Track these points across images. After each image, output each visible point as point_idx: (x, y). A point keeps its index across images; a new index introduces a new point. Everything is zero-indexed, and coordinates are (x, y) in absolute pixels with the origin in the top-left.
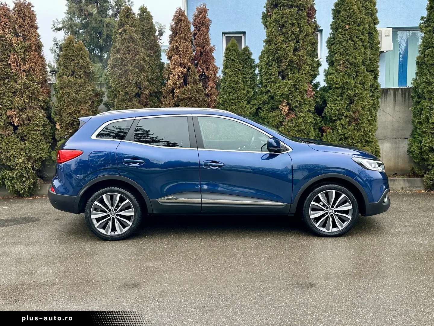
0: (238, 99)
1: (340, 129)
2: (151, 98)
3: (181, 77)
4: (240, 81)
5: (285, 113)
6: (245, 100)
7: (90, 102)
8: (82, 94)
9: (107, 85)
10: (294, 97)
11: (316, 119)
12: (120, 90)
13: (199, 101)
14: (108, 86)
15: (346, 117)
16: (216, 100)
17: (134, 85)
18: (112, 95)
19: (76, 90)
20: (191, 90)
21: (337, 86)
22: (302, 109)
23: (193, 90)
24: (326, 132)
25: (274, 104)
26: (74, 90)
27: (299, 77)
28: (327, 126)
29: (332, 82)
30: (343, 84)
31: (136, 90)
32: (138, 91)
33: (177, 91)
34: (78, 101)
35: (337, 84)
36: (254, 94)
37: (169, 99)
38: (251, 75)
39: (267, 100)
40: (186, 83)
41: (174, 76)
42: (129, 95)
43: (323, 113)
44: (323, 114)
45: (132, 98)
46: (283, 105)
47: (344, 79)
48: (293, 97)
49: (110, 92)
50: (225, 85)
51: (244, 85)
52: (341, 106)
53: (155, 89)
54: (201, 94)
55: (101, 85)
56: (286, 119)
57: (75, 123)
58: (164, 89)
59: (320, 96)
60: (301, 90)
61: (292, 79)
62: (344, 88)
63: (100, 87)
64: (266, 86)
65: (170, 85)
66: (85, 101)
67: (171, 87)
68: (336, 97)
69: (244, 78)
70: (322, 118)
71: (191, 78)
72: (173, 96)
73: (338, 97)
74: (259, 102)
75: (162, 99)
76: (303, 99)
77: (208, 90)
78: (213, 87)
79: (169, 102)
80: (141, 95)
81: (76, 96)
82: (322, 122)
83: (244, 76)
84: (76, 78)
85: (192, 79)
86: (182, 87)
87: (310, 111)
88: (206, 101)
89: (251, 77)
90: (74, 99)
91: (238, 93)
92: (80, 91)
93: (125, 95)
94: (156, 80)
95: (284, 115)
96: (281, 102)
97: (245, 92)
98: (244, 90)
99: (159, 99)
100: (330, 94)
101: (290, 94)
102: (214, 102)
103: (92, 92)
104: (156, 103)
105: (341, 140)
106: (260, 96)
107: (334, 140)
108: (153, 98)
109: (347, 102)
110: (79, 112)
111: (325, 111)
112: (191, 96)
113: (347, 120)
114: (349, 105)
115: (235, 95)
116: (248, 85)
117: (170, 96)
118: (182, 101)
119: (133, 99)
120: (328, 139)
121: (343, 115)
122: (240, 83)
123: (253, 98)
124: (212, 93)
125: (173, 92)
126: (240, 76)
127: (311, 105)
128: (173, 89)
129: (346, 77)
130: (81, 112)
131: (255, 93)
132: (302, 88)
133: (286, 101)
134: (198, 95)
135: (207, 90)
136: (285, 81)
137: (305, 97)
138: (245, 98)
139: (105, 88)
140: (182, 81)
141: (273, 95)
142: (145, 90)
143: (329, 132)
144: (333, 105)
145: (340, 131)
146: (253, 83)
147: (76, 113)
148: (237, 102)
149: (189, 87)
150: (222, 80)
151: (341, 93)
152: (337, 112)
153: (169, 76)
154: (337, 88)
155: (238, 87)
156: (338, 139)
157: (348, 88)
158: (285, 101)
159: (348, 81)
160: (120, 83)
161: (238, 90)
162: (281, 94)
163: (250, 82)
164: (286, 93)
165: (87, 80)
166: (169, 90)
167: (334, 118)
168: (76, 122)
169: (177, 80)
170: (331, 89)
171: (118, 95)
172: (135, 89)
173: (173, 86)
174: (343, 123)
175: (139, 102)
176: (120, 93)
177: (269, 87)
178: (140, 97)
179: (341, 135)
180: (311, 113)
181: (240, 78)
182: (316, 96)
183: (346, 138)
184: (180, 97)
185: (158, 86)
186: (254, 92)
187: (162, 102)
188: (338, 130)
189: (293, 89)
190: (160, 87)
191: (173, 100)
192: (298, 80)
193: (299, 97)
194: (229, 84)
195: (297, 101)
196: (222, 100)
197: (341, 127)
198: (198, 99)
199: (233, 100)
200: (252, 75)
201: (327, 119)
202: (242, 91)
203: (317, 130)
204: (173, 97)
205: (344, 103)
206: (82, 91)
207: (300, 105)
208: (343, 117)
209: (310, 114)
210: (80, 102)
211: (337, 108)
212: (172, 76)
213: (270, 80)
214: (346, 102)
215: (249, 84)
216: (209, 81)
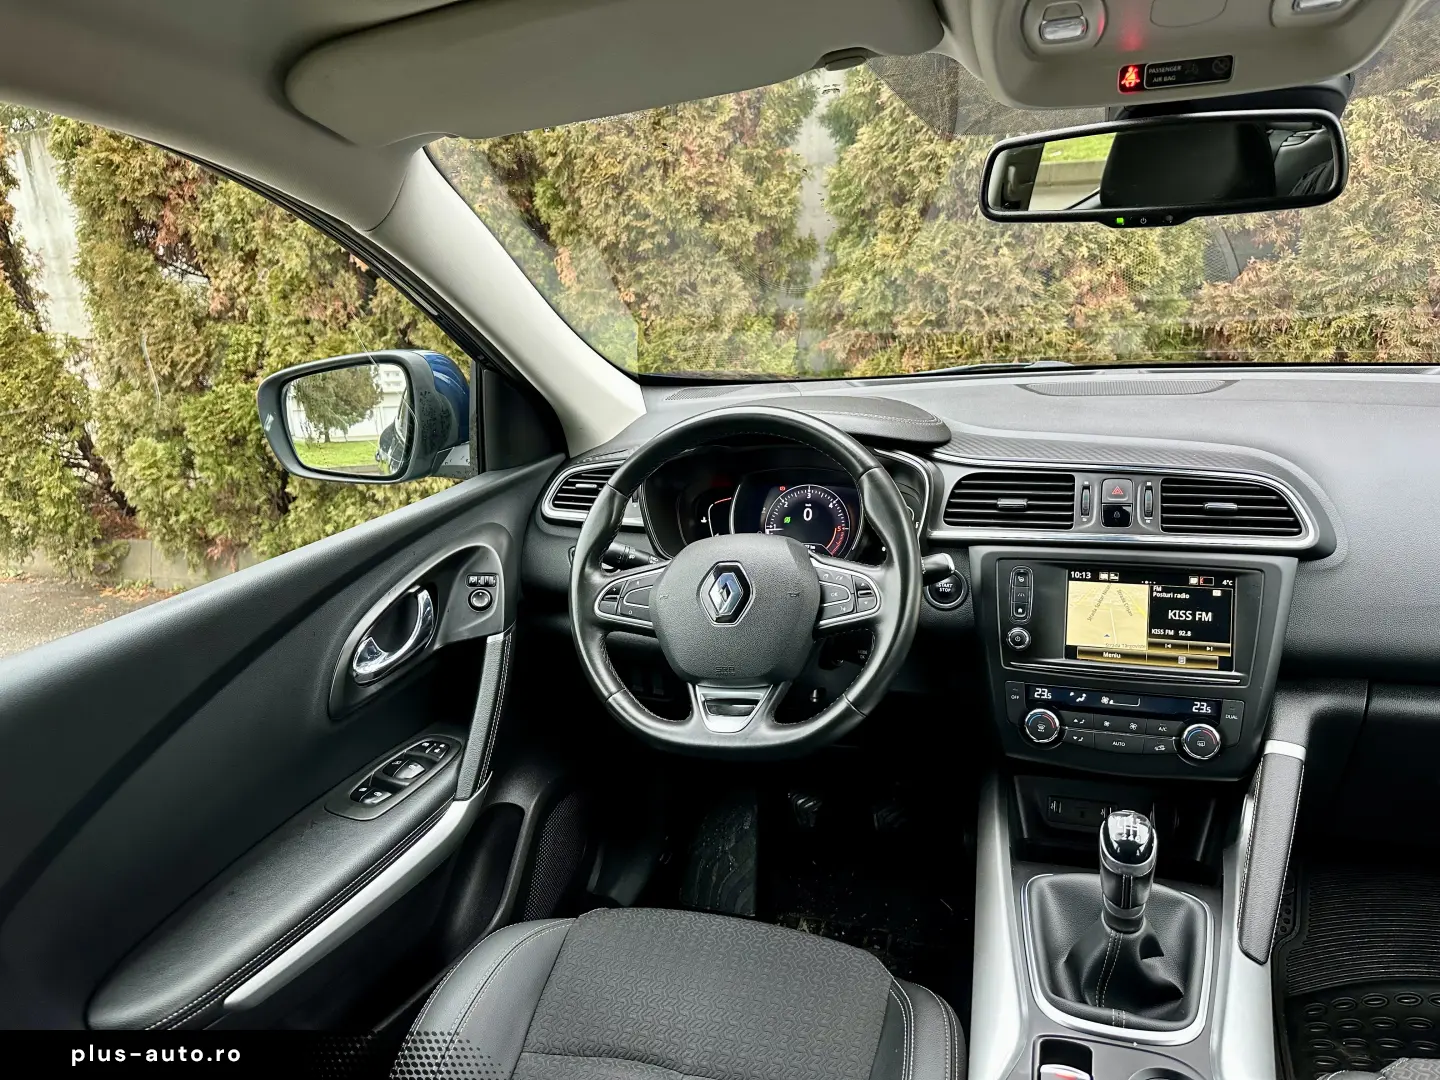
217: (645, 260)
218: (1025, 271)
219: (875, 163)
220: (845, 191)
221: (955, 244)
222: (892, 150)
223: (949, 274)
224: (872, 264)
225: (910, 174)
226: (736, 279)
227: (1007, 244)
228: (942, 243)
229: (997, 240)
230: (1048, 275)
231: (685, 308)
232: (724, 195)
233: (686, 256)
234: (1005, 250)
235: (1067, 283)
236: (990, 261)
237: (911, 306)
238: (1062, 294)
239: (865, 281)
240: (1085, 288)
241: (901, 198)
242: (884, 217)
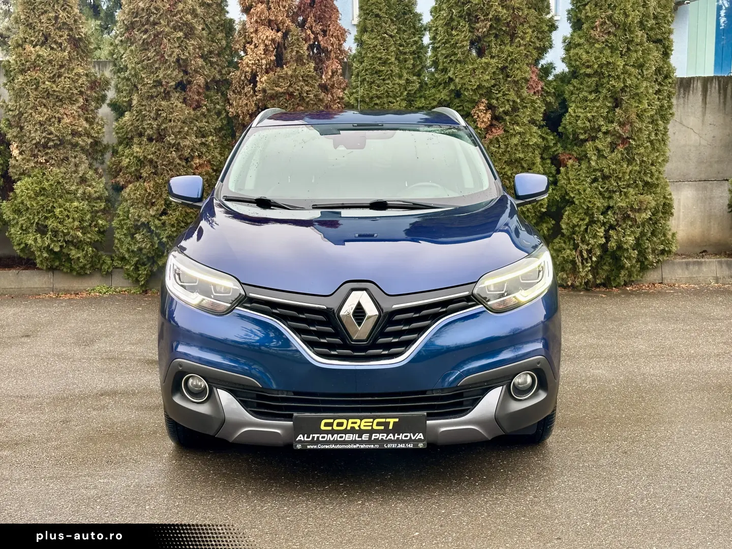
0: (388, 96)
1: (594, 158)
2: (208, 93)
3: (272, 49)
4: (393, 59)
5: (483, 126)
6: (402, 98)
7: (81, 100)
8: (64, 83)
9: (115, 65)
10: (501, 93)
11: (547, 139)
12: (143, 76)
13: (308, 100)
14: (118, 68)
15: (605, 133)
16: (342, 98)
17: (173, 64)
18: (128, 86)
19: (52, 75)
20: (292, 76)
21: (589, 71)
22: (517, 117)
23: (297, 77)
24: (565, 166)
25: (461, 108)
26: (48, 75)
27: (512, 53)
28: (568, 152)
29: (578, 63)
30: (601, 66)
31: (178, 75)
32: (182, 77)
33: (263, 80)
34: (57, 96)
35: (588, 67)
36: (421, 87)
37: (246, 96)
38: (414, 47)
39: (448, 99)
40: (280, 61)
41: (256, 46)
42: (162, 86)
43: (560, 125)
44: (560, 129)
45: (169, 92)
46: (479, 110)
47: (602, 56)
48: (499, 92)
49: (123, 79)
50: (361, 68)
51: (401, 68)
52: (596, 112)
53: (217, 75)
54: (312, 86)
55: (101, 64)
56: (485, 137)
57: (51, 144)
58: (235, 75)
59: (553, 90)
60: (516, 79)
61: (498, 56)
62: (603, 74)
63: (99, 69)
64: (445, 70)
65: (248, 66)
66: (70, 98)
67: (250, 71)
68: (586, 94)
69: (401, 52)
70: (557, 137)
71: (292, 51)
72: (253, 89)
73: (590, 93)
74: (430, 104)
75: (230, 94)
76: (519, 97)
77: (326, 76)
78: (337, 72)
79: (245, 102)
80: (188, 86)
81: (52, 88)
82: (559, 145)
83: (401, 48)
84: (52, 48)
85: (294, 53)
86: (273, 71)
87: (533, 122)
88: (321, 100)
89: (414, 52)
90: (49, 93)
91: (388, 84)
92: (60, 76)
93: (155, 86)
94: (219, 55)
95: (481, 130)
96: (475, 103)
97: (402, 82)
98: (400, 77)
99: (224, 95)
100: (574, 87)
101: (493, 86)
102: (339, 103)
103: (84, 78)
104: (218, 103)
105: (595, 180)
106: (433, 90)
107: (582, 181)
108: (212, 93)
109: (609, 105)
110: (59, 122)
111: (564, 122)
112: (291, 90)
113: (609, 140)
114: (612, 110)
115: (382, 88)
116: (408, 68)
117: (248, 89)
118: (274, 99)
119: (171, 94)
120: (569, 179)
121: (600, 130)
122: (391, 63)
123: (418, 95)
124: (334, 85)
125: (253, 80)
126: (392, 48)
127: (535, 110)
128: (254, 75)
129: (608, 52)
130: (62, 121)
131: (423, 85)
132: (519, 75)
133: (487, 102)
134: (306, 88)
135: (323, 77)
136: (484, 60)
137: (525, 93)
138: (402, 94)
139: (111, 71)
140: (273, 58)
141: (460, 88)
142: (196, 77)
143: (572, 165)
144: (580, 110)
145: (593, 163)
146: (418, 63)
147: (53, 122)
148: (386, 102)
149: (287, 70)
150: (355, 56)
151: (597, 85)
152: (588, 124)
153: (245, 47)
154: (589, 76)
155: (387, 71)
156: (589, 180)
157: (609, 75)
158: (484, 100)
159: (611, 60)
160: (143, 61)
161: (389, 78)
162: (476, 87)
163: (412, 62)
164: (486, 84)
165: (75, 53)
166: (245, 77)
167: (582, 137)
168: (53, 140)
169: (263, 56)
170: (576, 78)
171: (139, 87)
172: (175, 73)
173: (254, 67)
174: (600, 146)
175: (185, 101)
176: (143, 81)
177: (451, 72)
178: (185, 91)
179: (595, 170)
180: (536, 126)
181: (393, 54)
182: (547, 92)
183: (605, 178)
184: (268, 92)
185: (223, 68)
186: (420, 83)
187: (231, 101)
188: (589, 160)
189: (501, 76)
190: (226, 69)
191: (255, 98)
192: (509, 58)
193: (512, 93)
194: (370, 64)
195: (508, 101)
196: (356, 99)
197: (595, 154)
198: (305, 95)
199: (379, 97)
200: (417, 48)
201: (568, 138)
202: (397, 81)
203: (549, 161)
204: (255, 92)
205: (601, 106)
206: (65, 78)
207: (515, 109)
208: (600, 135)
209: (535, 129)
210: (61, 100)
211: (589, 115)
212: (252, 46)
213: (452, 58)
214: (607, 103)
215: (411, 66)
216: (328, 58)
217: (50, 148)
218: (180, 159)
219: (132, 124)
220: (121, 131)
221: (159, 150)
222: (137, 121)
223: (157, 158)
224: (132, 154)
225: (144, 128)
226: (84, 157)
227: (174, 151)
228: (155, 149)
229: (171, 149)
230: (187, 160)
231: (64, 164)
232: (80, 129)
233: (65, 148)
234: (174, 153)
235: (192, 163)
236: (169, 155)
237: (146, 167)
239: (130, 159)
240: (198, 165)
241: (141, 135)
242: (136, 140)
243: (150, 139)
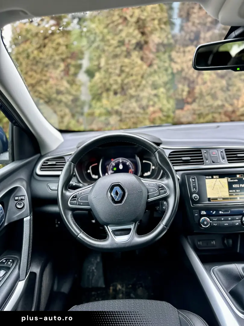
218: (139, 108)
219: (101, 82)
220: (93, 88)
222: (105, 78)
223: (122, 109)
224: (102, 106)
225: (110, 84)
226: (67, 110)
228: (119, 101)
235: (148, 111)
238: (147, 113)
239: (101, 110)
240: (152, 112)
241: (108, 90)
242: (104, 95)
243: (116, 93)
